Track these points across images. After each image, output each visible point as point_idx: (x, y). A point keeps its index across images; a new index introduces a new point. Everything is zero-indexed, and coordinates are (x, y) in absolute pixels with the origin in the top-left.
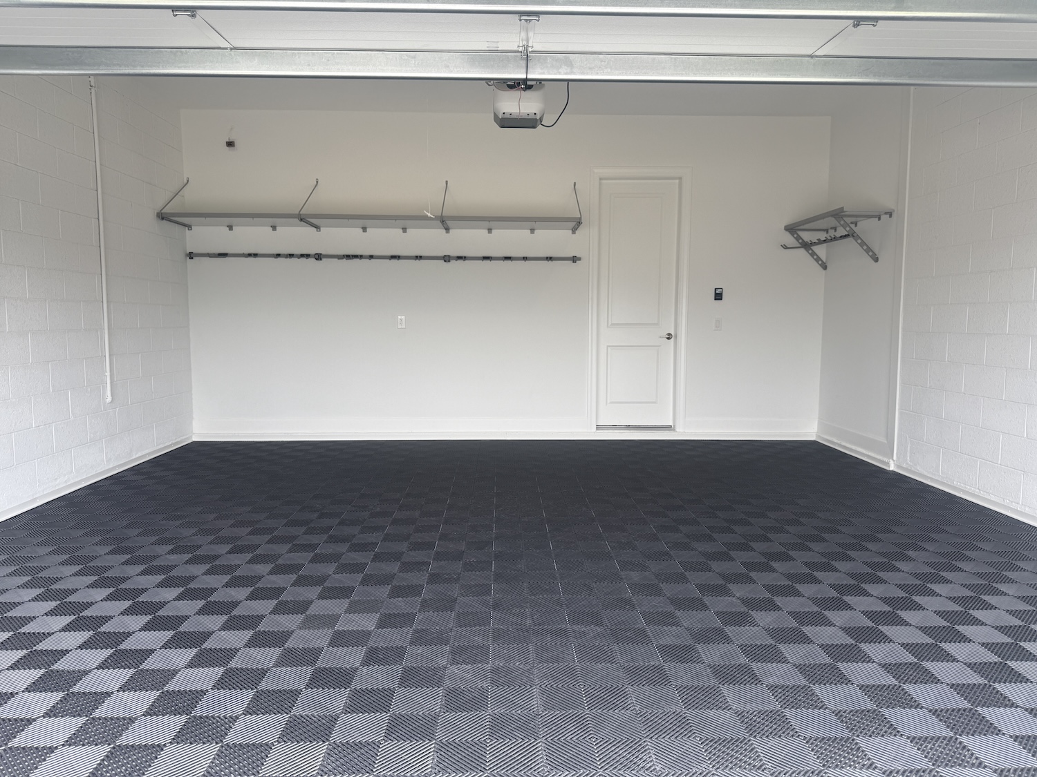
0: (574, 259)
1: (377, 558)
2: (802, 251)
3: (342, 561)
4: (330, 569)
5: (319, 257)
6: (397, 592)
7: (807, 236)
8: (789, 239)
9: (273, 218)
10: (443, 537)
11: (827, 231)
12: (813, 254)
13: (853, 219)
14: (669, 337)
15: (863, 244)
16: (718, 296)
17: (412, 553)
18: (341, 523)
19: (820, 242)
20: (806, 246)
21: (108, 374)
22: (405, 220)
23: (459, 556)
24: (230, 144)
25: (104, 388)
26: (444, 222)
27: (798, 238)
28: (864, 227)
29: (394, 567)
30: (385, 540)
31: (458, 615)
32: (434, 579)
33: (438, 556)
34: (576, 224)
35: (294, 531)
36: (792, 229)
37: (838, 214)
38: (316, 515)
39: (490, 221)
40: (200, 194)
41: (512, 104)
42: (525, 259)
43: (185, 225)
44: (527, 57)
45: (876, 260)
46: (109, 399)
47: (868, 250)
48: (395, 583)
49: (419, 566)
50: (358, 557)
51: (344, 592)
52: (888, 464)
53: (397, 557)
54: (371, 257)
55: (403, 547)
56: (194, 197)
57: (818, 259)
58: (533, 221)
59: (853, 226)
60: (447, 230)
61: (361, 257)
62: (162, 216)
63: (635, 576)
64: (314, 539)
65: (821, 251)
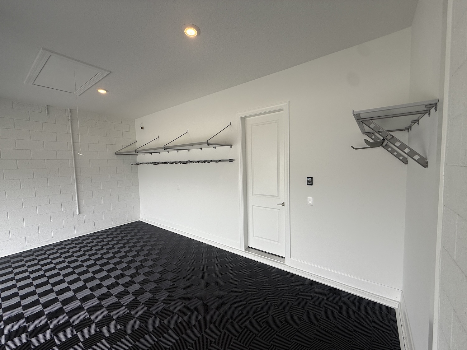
0: (231, 160)
14: (284, 205)
16: (310, 183)
24: (142, 128)
46: (78, 214)
57: (398, 155)
62: (116, 154)
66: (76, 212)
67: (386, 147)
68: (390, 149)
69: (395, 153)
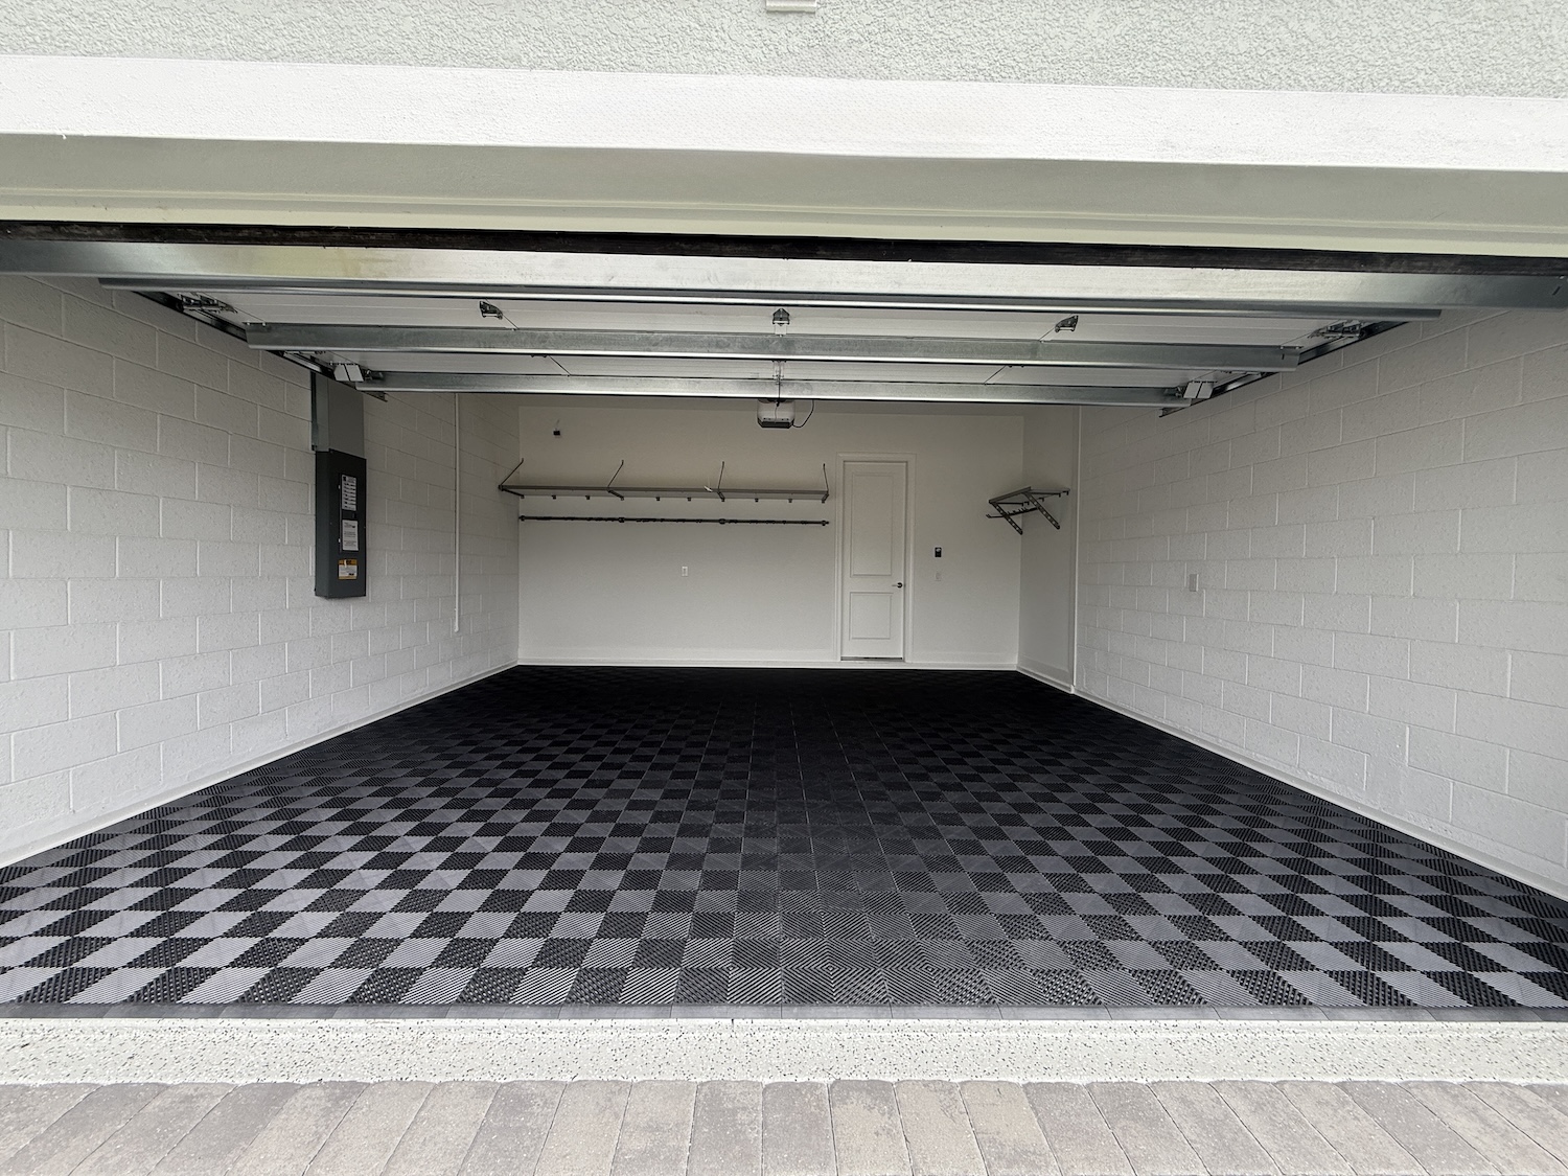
0: (824, 523)
1: (662, 752)
2: (1003, 519)
3: (635, 753)
4: (627, 758)
5: (622, 520)
6: (676, 776)
7: (1007, 509)
8: (993, 511)
9: (588, 490)
10: (713, 738)
11: (1022, 504)
12: (1012, 522)
13: (1041, 496)
14: (900, 585)
15: (1047, 515)
16: (938, 554)
17: (689, 749)
18: (636, 727)
19: (1015, 513)
20: (1006, 516)
21: (457, 610)
22: (689, 491)
23: (724, 752)
24: (557, 433)
25: (454, 620)
26: (721, 494)
27: (1000, 510)
28: (1050, 502)
29: (675, 759)
30: (668, 739)
31: (723, 792)
32: (705, 767)
33: (708, 752)
34: (825, 496)
35: (598, 732)
36: (994, 503)
37: (1027, 492)
38: (615, 720)
39: (758, 493)
40: (530, 472)
41: (770, 413)
42: (784, 522)
43: (519, 495)
44: (780, 382)
45: (1058, 528)
46: (457, 630)
47: (1052, 520)
48: (675, 769)
49: (694, 758)
50: (647, 751)
51: (638, 775)
52: (1070, 689)
53: (677, 751)
54: (662, 520)
55: (682, 745)
56: (528, 473)
57: (1016, 526)
58: (791, 493)
59: (1040, 501)
60: (723, 499)
61: (654, 520)
62: (502, 488)
63: (859, 767)
64: (613, 738)
65: (1017, 520)
66: (453, 624)
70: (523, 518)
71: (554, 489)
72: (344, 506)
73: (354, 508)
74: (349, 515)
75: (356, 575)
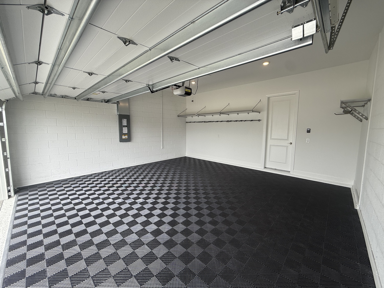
0: (259, 120)
5: (205, 122)
14: (291, 144)
15: (359, 113)
16: (309, 131)
21: (162, 144)
24: (193, 101)
37: (343, 102)
42: (245, 121)
43: (186, 117)
45: (367, 119)
47: (363, 115)
54: (213, 122)
57: (358, 118)
58: (248, 111)
60: (228, 114)
62: (178, 116)
66: (161, 147)
67: (352, 114)
68: (354, 115)
69: (356, 117)
70: (187, 122)
71: (192, 115)
72: (123, 125)
73: (126, 125)
74: (125, 126)
75: (127, 138)
